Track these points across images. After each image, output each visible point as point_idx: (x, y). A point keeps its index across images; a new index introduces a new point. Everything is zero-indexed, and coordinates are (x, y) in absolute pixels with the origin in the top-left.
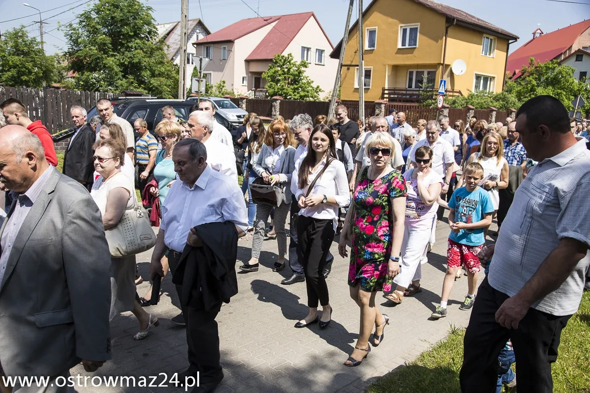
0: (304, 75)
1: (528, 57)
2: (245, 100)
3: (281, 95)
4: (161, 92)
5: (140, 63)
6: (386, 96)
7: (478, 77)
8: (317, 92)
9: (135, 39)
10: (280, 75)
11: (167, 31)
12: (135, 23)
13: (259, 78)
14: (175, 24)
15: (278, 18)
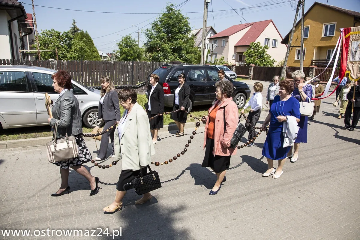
0: (266, 53)
2: (234, 67)
3: (253, 64)
4: (191, 61)
5: (181, 46)
6: (313, 64)
8: (273, 62)
9: (179, 34)
10: (253, 53)
11: (196, 33)
12: (180, 26)
13: (242, 55)
14: (199, 30)
15: (252, 24)
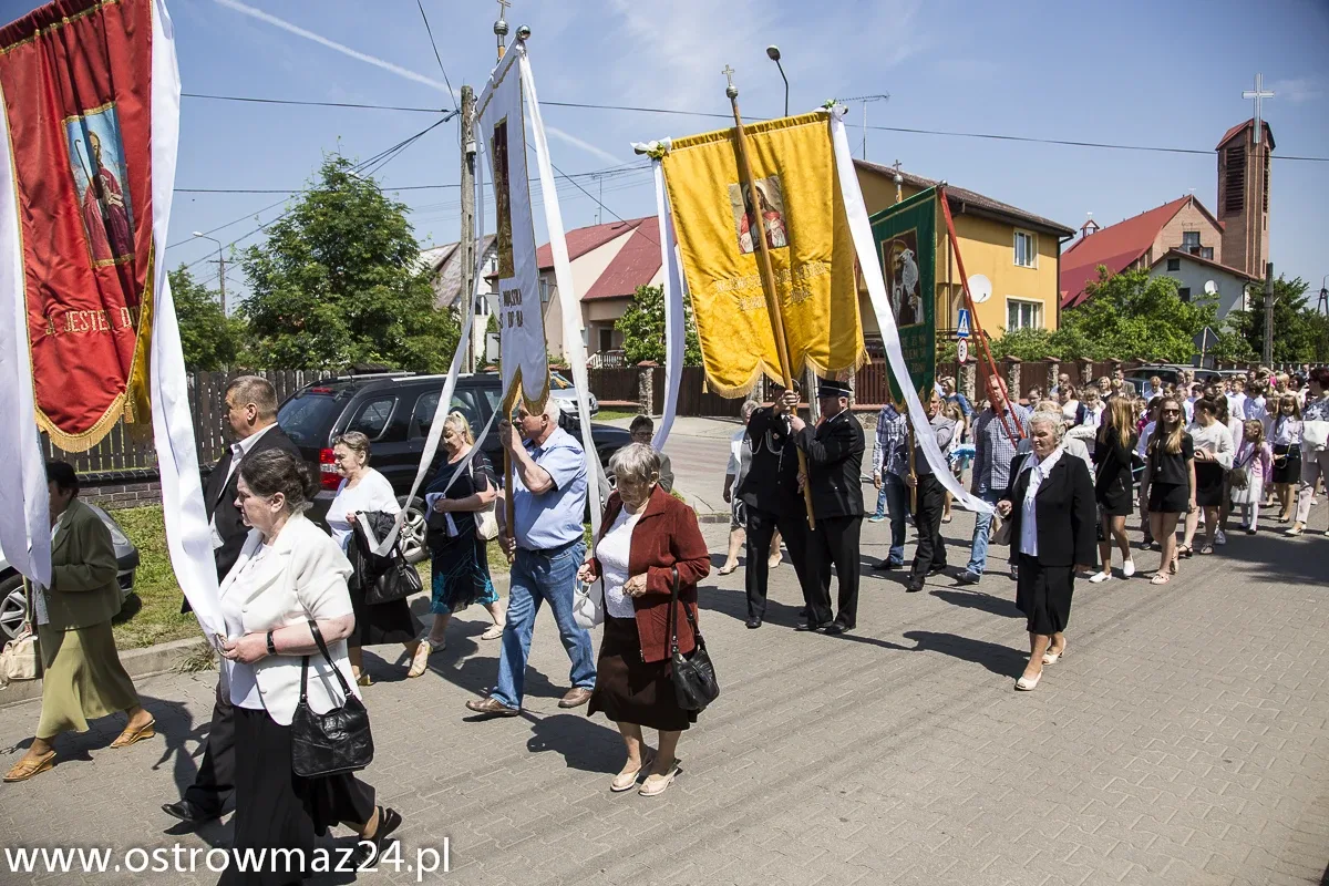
1: (1094, 265)
3: (650, 358)
4: (426, 365)
5: (383, 309)
7: (1013, 305)
9: (374, 266)
10: (647, 323)
11: (441, 259)
12: (374, 236)
13: (609, 332)
14: (454, 246)
15: (636, 222)
